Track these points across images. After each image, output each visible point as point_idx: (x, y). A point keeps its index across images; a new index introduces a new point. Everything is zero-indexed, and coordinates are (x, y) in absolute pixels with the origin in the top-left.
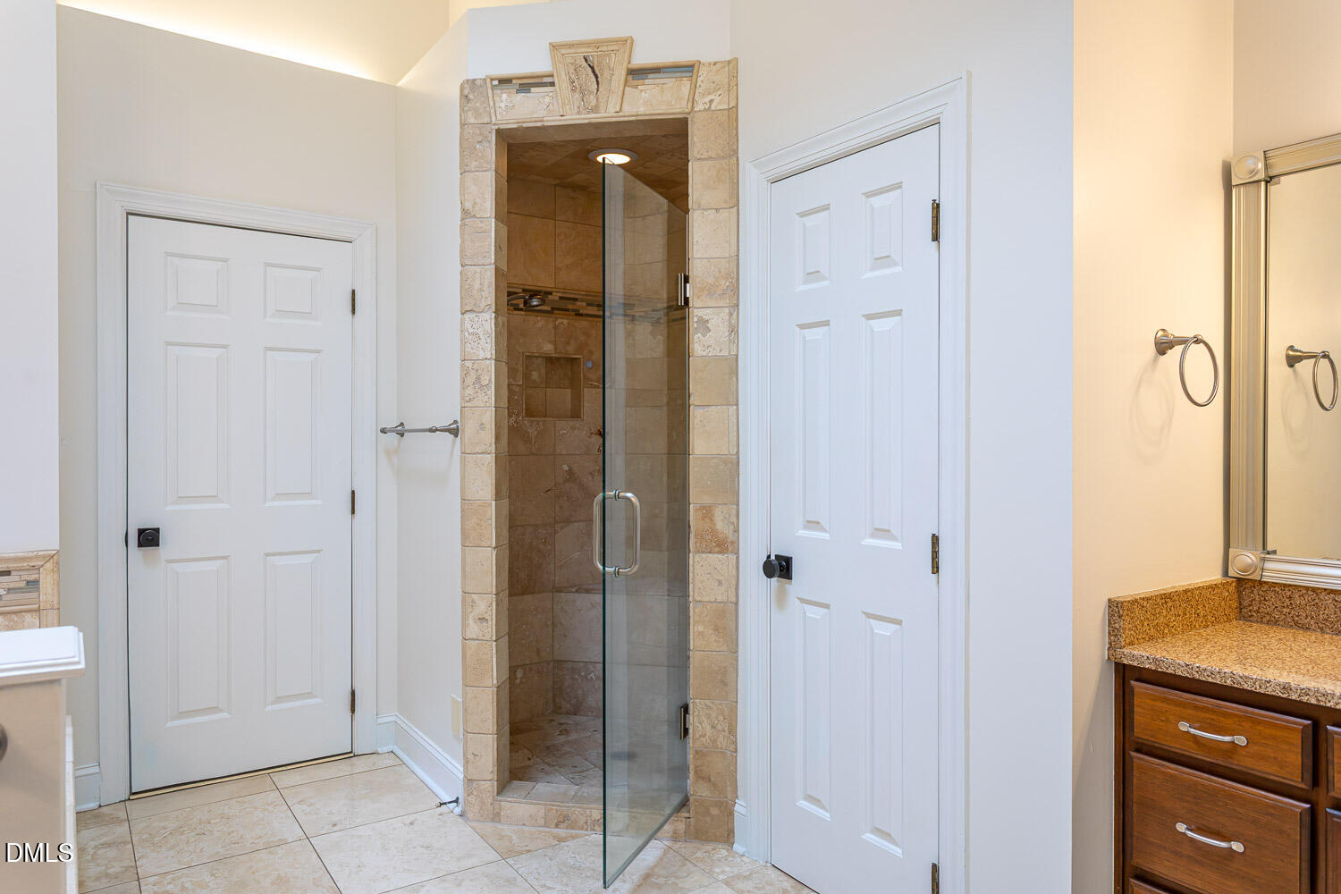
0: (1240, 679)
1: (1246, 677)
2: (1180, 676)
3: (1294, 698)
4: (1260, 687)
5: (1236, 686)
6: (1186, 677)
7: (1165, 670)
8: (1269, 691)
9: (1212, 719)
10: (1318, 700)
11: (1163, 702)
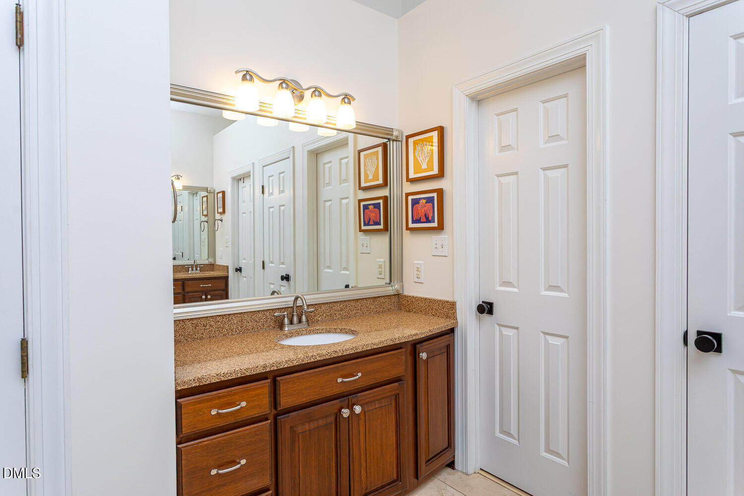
0: (245, 371)
1: (247, 369)
2: (214, 383)
3: (268, 370)
4: (254, 371)
5: (243, 375)
6: (218, 382)
7: (205, 383)
8: (258, 371)
9: (228, 400)
10: (277, 367)
11: (200, 404)
